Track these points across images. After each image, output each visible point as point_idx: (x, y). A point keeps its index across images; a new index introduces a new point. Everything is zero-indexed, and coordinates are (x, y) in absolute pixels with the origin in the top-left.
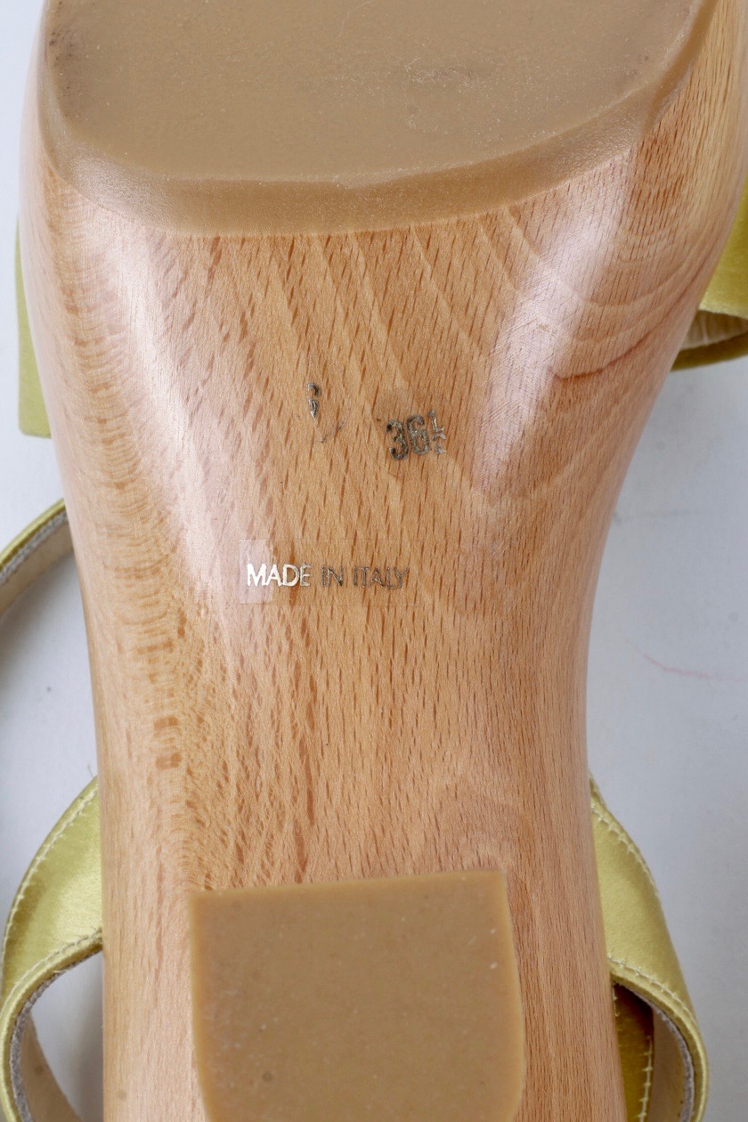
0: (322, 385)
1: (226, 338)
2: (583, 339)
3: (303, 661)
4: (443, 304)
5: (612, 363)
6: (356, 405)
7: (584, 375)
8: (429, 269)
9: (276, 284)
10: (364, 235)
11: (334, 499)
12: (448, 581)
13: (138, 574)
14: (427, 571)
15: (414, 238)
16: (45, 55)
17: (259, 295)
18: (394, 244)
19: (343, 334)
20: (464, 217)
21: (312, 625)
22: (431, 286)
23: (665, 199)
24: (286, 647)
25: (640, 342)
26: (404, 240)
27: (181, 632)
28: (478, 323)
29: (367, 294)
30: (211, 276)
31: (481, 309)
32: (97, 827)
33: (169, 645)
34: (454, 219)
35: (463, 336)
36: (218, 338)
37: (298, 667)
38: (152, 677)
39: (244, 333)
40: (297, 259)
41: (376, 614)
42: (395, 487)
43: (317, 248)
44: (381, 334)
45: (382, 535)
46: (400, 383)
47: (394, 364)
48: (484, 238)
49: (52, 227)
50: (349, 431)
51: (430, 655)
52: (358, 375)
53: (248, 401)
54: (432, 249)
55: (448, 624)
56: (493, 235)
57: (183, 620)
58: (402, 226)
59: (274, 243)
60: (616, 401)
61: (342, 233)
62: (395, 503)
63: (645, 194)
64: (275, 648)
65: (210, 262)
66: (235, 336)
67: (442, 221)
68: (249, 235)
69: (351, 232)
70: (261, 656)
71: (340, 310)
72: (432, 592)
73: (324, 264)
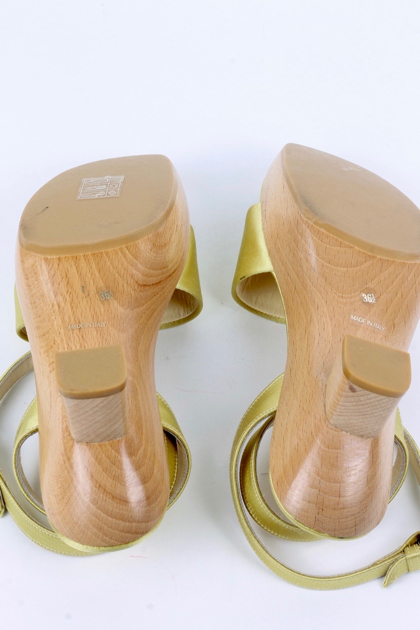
0: (84, 286)
1: (62, 278)
2: (144, 276)
3: (82, 343)
4: (111, 267)
5: (153, 285)
6: (92, 289)
7: (145, 285)
8: (107, 260)
9: (73, 265)
10: (92, 254)
11: (88, 309)
12: (115, 325)
13: (44, 335)
14: (110, 323)
15: (104, 253)
16: (20, 228)
17: (69, 268)
18: (99, 255)
19: (89, 275)
20: (115, 248)
21: (84, 336)
22: (108, 263)
23: (162, 248)
24: (78, 341)
25: (159, 282)
26: (102, 254)
27: (54, 343)
28: (119, 271)
29: (94, 266)
30: (58, 265)
31: (120, 268)
32: (37, 406)
33: (52, 347)
34: (112, 249)
35: (116, 274)
36: (61, 279)
37: (81, 344)
38: (48, 356)
39: (66, 277)
40: (78, 260)
41: (99, 332)
42: (102, 306)
43: (82, 257)
44: (97, 274)
45: (100, 316)
46: (102, 284)
47: (101, 281)
48: (120, 253)
49: (22, 262)
50: (91, 295)
51: (111, 340)
52: (93, 284)
53: (68, 291)
54: (108, 256)
55: (116, 333)
56: (122, 252)
57: (55, 341)
58: (101, 251)
59: (72, 257)
60: (155, 295)
61: (88, 254)
62: (102, 310)
63: (156, 245)
64: (76, 341)
65: (58, 262)
66: (64, 277)
67: (110, 250)
68: (67, 256)
69: (89, 253)
70: (73, 344)
71: (88, 270)
72: (112, 327)
73: (84, 261)
